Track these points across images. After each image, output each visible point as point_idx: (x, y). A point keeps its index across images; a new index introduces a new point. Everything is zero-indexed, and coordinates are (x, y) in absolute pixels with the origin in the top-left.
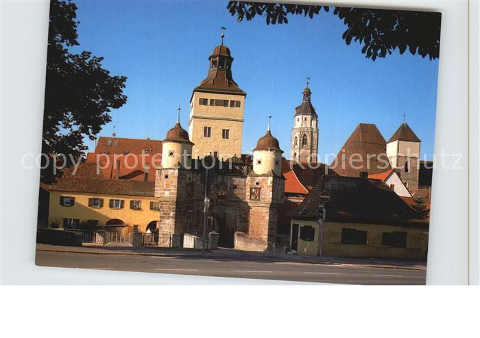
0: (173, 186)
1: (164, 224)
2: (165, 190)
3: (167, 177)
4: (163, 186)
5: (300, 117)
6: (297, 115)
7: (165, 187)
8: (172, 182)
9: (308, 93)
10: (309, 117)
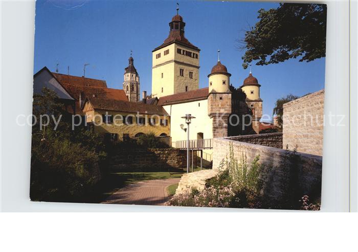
0: (228, 105)
1: (218, 132)
2: (220, 108)
3: (221, 98)
4: (218, 105)
5: (129, 74)
6: (127, 73)
7: (220, 106)
8: (227, 102)
9: (132, 60)
10: (134, 75)
